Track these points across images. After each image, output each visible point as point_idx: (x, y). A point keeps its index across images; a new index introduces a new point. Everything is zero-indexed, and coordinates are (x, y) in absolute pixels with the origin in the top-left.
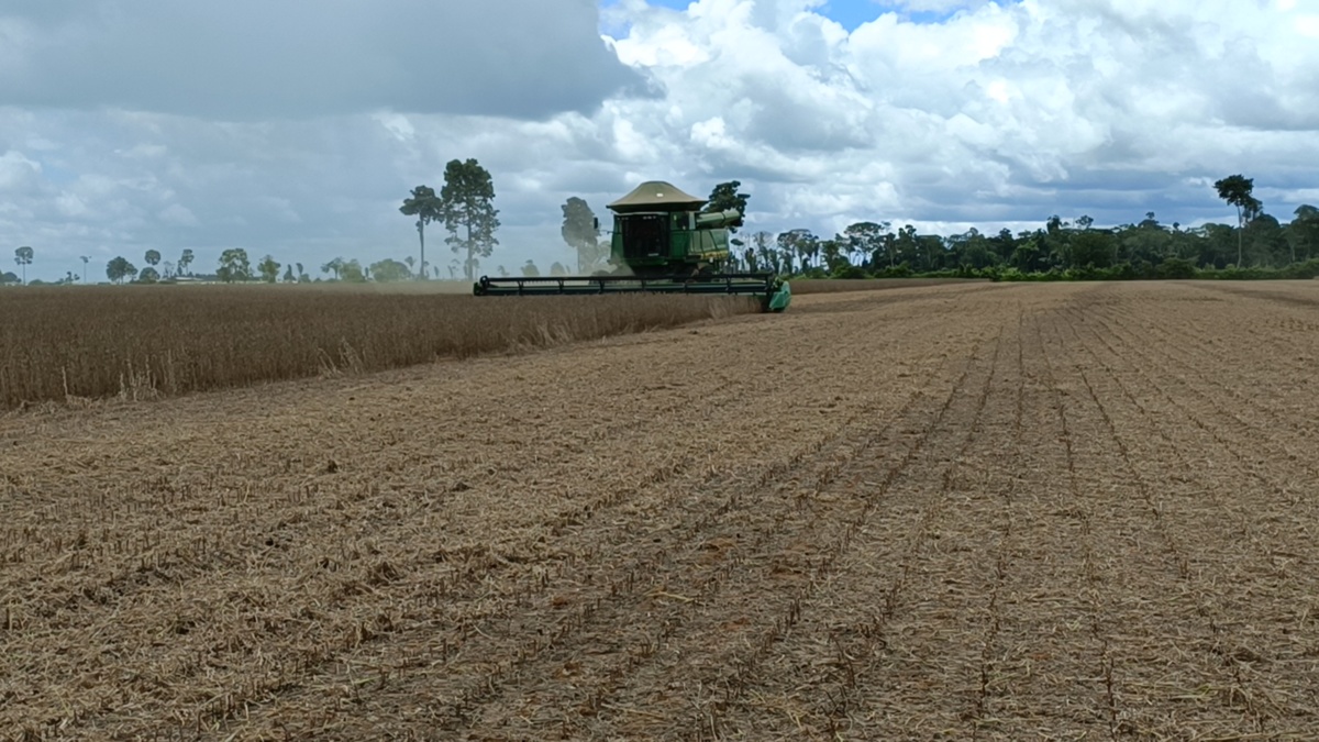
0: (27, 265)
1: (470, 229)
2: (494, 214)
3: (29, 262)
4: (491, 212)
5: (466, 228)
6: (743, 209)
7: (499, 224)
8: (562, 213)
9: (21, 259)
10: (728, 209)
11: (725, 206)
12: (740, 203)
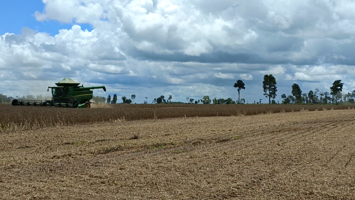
0: (134, 99)
1: (270, 92)
2: (276, 88)
3: (134, 98)
4: (275, 88)
5: (269, 91)
6: (342, 87)
7: (277, 91)
8: (292, 88)
9: (133, 98)
10: (338, 87)
11: (337, 86)
12: (341, 85)
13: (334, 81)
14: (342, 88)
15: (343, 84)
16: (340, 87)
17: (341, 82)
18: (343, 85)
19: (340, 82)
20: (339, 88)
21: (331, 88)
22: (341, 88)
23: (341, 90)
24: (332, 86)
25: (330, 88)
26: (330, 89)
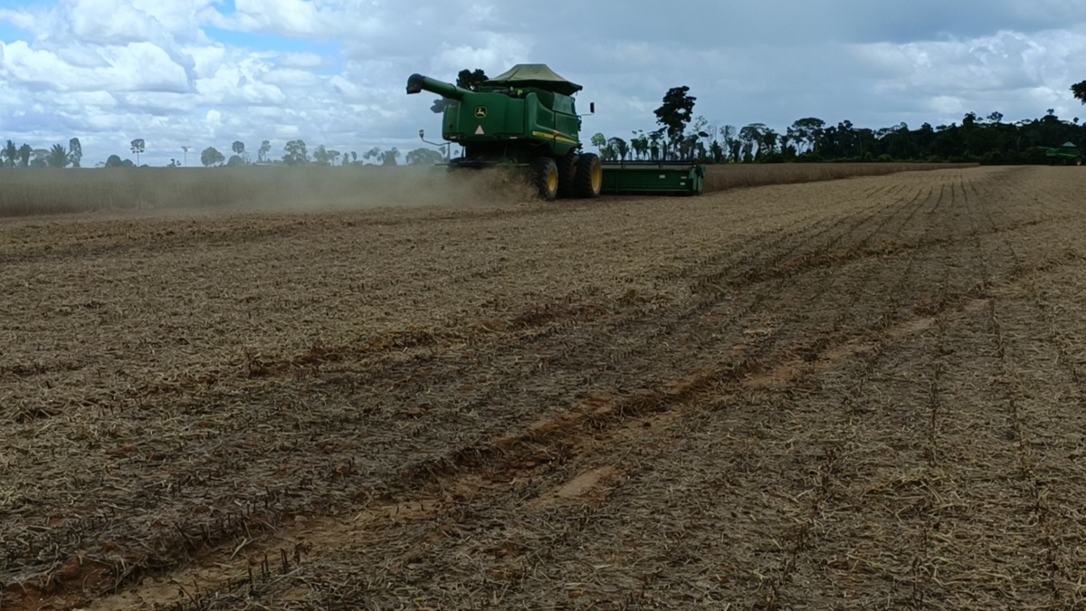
0: (140, 153)
3: (142, 151)
6: (691, 108)
9: (136, 150)
10: (679, 108)
11: (676, 106)
12: (689, 104)
13: (668, 90)
14: (693, 110)
15: (695, 99)
16: (685, 108)
17: (688, 94)
18: (694, 102)
19: (684, 95)
20: (682, 111)
21: (658, 112)
22: (689, 111)
23: (689, 120)
24: (660, 104)
25: (655, 112)
26: (655, 115)
